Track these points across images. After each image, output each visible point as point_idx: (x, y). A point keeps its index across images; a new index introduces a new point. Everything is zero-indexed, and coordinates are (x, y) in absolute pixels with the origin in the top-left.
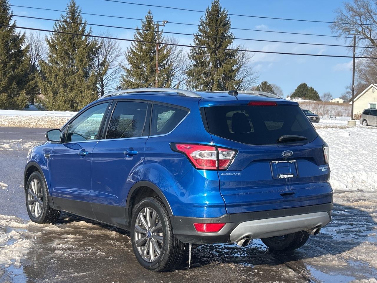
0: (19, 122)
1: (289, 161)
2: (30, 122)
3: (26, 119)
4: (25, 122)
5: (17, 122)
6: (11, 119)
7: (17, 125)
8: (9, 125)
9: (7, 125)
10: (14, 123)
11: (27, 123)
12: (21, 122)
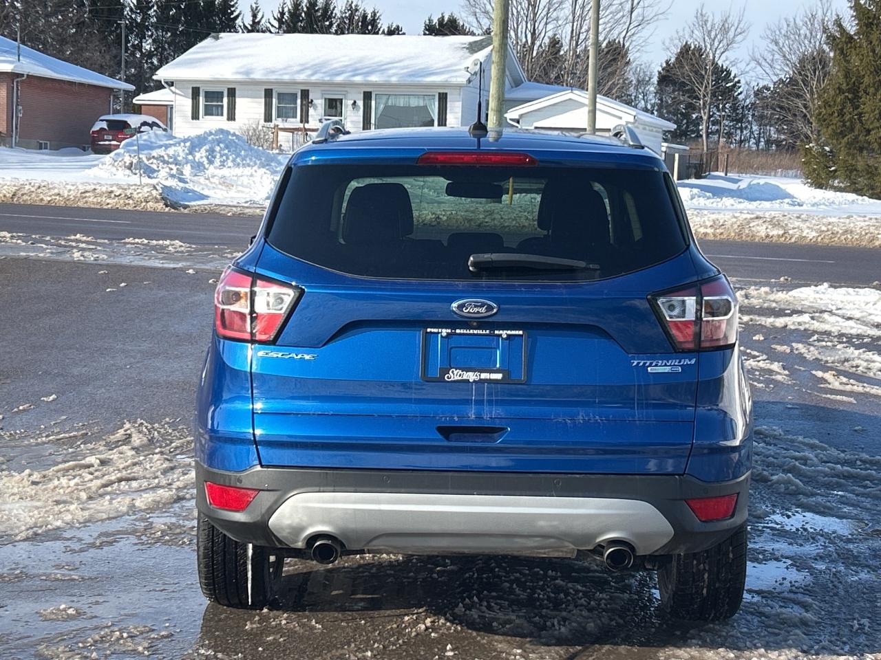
0: (846, 231)
1: (496, 332)
2: (876, 232)
3: (867, 223)
4: (863, 233)
5: (841, 232)
6: (829, 224)
7: (839, 238)
8: (819, 239)
9: (815, 240)
10: (832, 233)
11: (869, 235)
12: (851, 232)
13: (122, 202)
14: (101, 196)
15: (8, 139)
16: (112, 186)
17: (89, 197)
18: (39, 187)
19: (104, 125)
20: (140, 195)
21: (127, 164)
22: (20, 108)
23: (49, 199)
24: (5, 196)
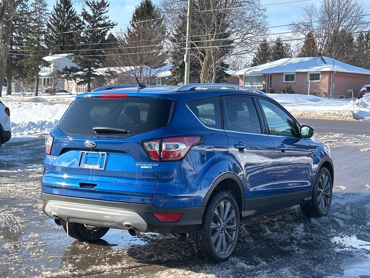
1: (99, 153)
13: (338, 117)
14: (331, 115)
15: (328, 95)
16: (336, 111)
17: (327, 115)
18: (310, 112)
19: (365, 89)
20: (345, 114)
21: (357, 103)
22: (334, 84)
23: (313, 116)
24: (298, 115)
